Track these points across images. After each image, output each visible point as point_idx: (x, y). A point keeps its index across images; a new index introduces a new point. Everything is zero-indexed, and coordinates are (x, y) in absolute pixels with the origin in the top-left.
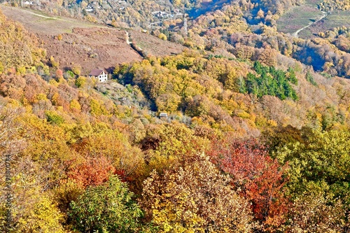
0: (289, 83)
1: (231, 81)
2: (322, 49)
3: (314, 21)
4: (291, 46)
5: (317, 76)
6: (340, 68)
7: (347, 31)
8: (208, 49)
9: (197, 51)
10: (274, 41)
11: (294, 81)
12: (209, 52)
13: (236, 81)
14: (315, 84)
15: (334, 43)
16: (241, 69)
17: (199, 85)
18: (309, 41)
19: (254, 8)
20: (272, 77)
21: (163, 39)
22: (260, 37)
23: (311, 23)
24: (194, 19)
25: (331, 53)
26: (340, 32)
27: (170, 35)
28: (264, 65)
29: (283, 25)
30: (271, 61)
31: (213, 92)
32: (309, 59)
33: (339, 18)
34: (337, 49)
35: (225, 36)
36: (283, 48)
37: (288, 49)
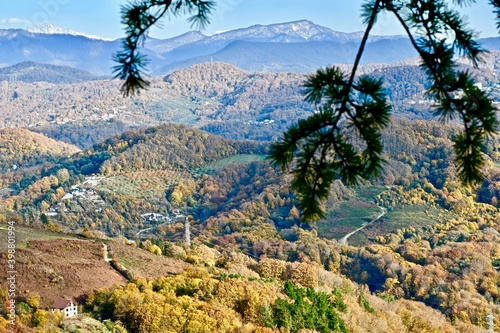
0: (336, 310)
1: (253, 311)
2: (382, 260)
3: (369, 220)
4: (338, 257)
5: (375, 300)
6: (407, 286)
7: (417, 233)
8: (220, 265)
9: (205, 269)
10: (313, 250)
11: (342, 308)
12: (222, 269)
13: (260, 310)
14: (371, 311)
15: (398, 251)
16: (267, 293)
17: (207, 317)
18: (363, 249)
19: (285, 205)
20: (311, 303)
21: (156, 253)
22: (294, 245)
23: (365, 224)
24: (201, 222)
25: (394, 266)
26: (407, 236)
27: (166, 247)
28: (299, 286)
29: (326, 227)
30: (309, 279)
31: (228, 326)
32: (365, 274)
33: (404, 216)
34: (402, 259)
35: (246, 245)
36: (328, 259)
37: (334, 261)
